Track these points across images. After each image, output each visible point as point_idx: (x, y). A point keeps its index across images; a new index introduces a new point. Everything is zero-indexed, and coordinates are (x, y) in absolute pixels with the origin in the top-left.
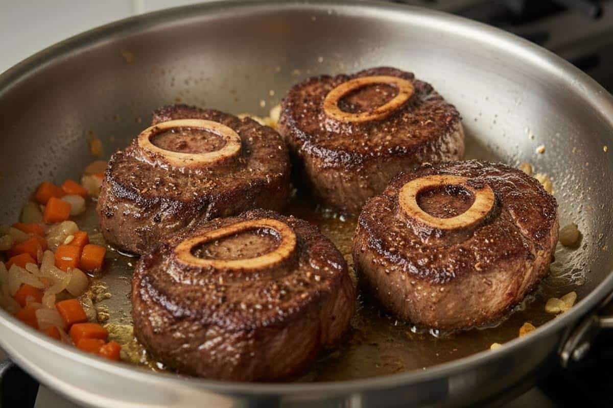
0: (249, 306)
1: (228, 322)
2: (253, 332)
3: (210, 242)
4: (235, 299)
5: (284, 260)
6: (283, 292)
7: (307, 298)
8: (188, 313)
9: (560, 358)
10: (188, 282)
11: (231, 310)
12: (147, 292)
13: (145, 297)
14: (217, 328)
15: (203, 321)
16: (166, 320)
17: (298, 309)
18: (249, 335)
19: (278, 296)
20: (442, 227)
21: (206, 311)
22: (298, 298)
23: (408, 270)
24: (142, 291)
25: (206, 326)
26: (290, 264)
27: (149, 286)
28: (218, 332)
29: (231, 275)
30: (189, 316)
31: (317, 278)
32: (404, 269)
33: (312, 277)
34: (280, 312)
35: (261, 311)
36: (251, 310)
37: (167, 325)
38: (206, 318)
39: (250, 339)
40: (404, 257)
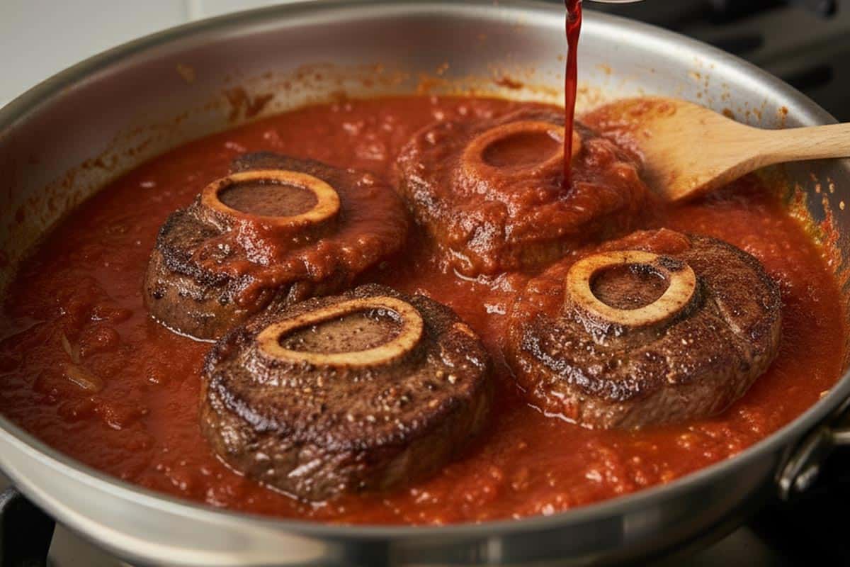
0: (358, 417)
1: (330, 438)
2: (363, 454)
3: (306, 328)
4: (339, 408)
5: (405, 353)
6: (404, 398)
7: (437, 407)
8: (274, 425)
9: (778, 487)
10: (275, 383)
11: (334, 423)
12: (219, 396)
13: (216, 404)
14: (313, 447)
15: (295, 438)
16: (244, 435)
17: (425, 423)
18: (359, 458)
19: (398, 403)
20: (623, 322)
21: (300, 424)
22: (425, 406)
23: (575, 380)
24: (213, 396)
25: (300, 444)
26: (413, 359)
27: (222, 388)
28: (314, 453)
29: (334, 374)
30: (276, 430)
31: (452, 379)
32: (570, 380)
33: (445, 377)
34: (401, 426)
35: (374, 424)
36: (361, 424)
37: (245, 442)
38: (298, 433)
39: (360, 462)
40: (570, 362)
